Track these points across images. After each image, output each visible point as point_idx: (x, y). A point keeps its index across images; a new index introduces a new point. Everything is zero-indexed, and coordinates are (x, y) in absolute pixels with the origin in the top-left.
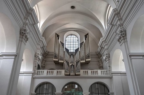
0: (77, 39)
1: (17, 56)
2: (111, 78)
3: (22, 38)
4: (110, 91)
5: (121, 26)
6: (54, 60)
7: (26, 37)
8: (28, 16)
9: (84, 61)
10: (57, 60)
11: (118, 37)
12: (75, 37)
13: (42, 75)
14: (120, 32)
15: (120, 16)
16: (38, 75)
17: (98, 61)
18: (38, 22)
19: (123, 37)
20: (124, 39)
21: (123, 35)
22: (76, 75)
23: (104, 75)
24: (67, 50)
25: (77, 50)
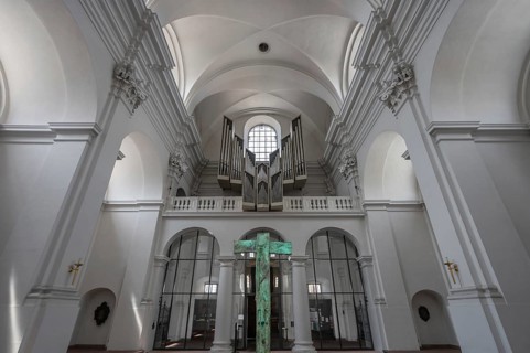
0: (274, 134)
1: (97, 134)
2: (362, 218)
3: (120, 89)
4: (362, 253)
5: (395, 59)
6: (220, 177)
7: (133, 92)
8: (142, 36)
9: (292, 181)
10: (226, 178)
11: (385, 95)
12: (269, 129)
13: (185, 210)
14: (396, 73)
15: (392, 32)
16: (176, 211)
17: (325, 184)
18: (172, 65)
19: (406, 84)
20: (408, 91)
21: (406, 79)
22: (270, 210)
23: (345, 210)
24: (251, 156)
25: (273, 156)
